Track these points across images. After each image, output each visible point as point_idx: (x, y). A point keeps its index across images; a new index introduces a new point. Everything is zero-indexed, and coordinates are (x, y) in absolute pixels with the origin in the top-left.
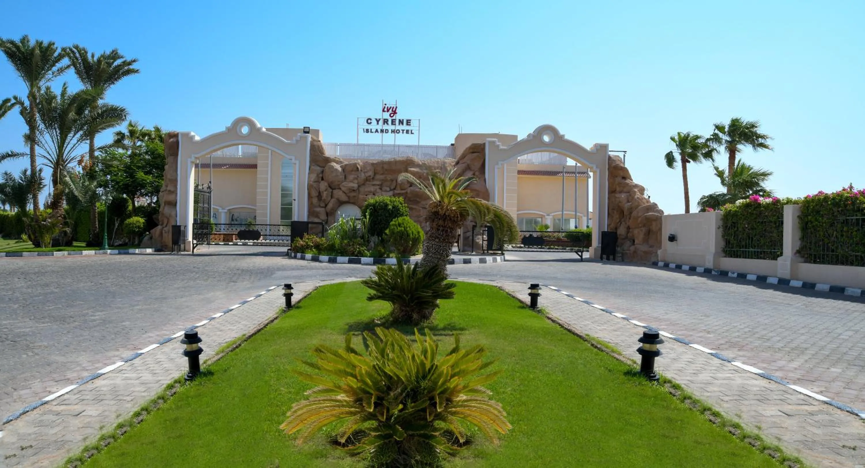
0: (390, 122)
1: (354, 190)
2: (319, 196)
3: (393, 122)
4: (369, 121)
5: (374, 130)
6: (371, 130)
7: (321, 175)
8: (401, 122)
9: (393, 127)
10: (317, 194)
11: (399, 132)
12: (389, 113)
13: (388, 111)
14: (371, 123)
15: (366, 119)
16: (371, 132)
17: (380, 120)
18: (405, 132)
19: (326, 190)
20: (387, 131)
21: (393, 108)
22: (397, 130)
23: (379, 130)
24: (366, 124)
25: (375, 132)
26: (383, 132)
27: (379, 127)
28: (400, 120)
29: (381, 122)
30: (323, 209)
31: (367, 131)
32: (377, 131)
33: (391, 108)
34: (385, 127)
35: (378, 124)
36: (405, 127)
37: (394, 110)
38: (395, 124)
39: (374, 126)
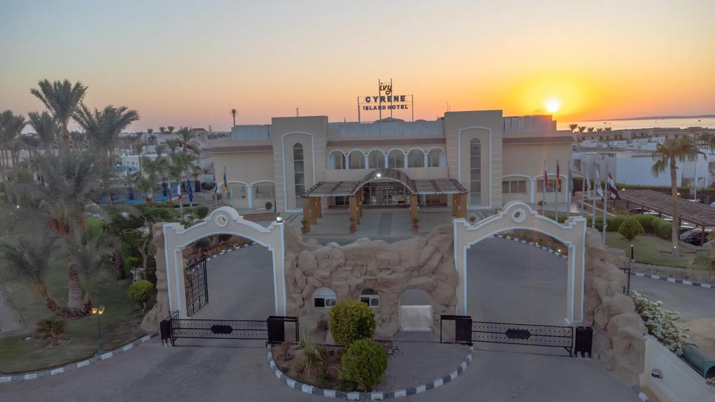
0: (386, 99)
1: (326, 278)
2: (295, 283)
3: (389, 99)
4: (368, 99)
5: (372, 107)
6: (370, 107)
7: (295, 263)
8: (396, 99)
9: (389, 104)
10: (293, 282)
11: (395, 107)
12: (385, 92)
13: (384, 89)
14: (369, 101)
15: (365, 98)
16: (371, 109)
17: (377, 97)
18: (400, 107)
19: (301, 278)
20: (384, 108)
21: (389, 86)
22: (393, 106)
23: (377, 107)
24: (365, 102)
25: (374, 109)
26: (381, 109)
27: (377, 104)
28: (395, 97)
29: (378, 100)
30: (300, 295)
31: (367, 108)
32: (375, 108)
33: (386, 86)
34: (383, 104)
35: (376, 101)
36: (400, 103)
37: (389, 88)
38: (391, 101)
39: (372, 104)
